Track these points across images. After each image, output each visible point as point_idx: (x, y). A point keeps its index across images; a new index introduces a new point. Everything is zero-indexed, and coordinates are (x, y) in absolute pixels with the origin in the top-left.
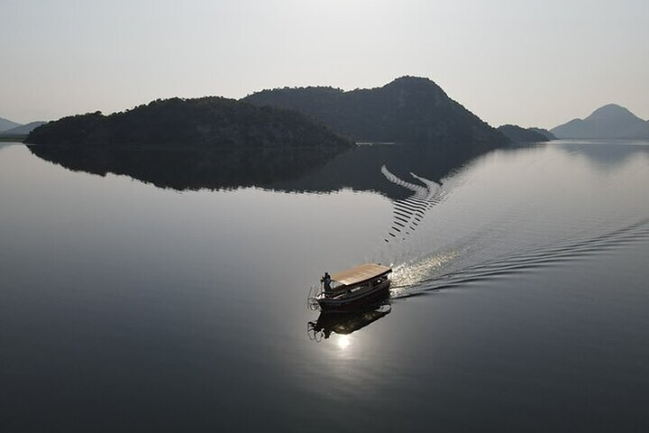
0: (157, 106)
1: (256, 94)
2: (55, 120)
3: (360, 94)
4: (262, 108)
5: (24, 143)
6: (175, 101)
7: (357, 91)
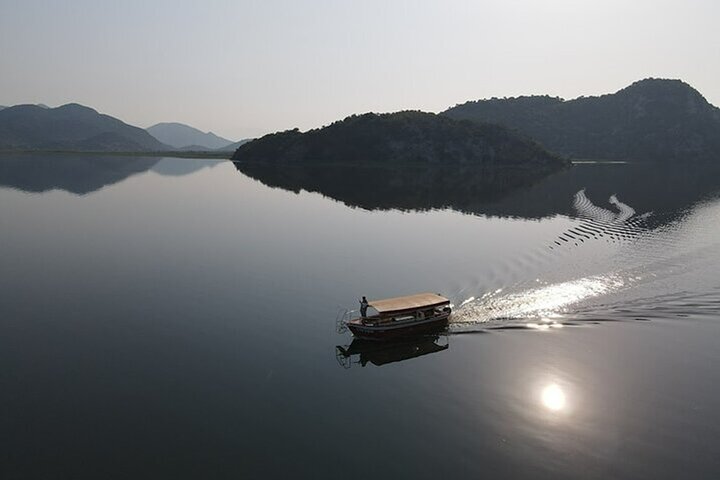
0: (352, 121)
1: (459, 107)
2: (258, 138)
3: (583, 103)
4: (462, 122)
5: (231, 159)
6: (369, 117)
7: (581, 99)
